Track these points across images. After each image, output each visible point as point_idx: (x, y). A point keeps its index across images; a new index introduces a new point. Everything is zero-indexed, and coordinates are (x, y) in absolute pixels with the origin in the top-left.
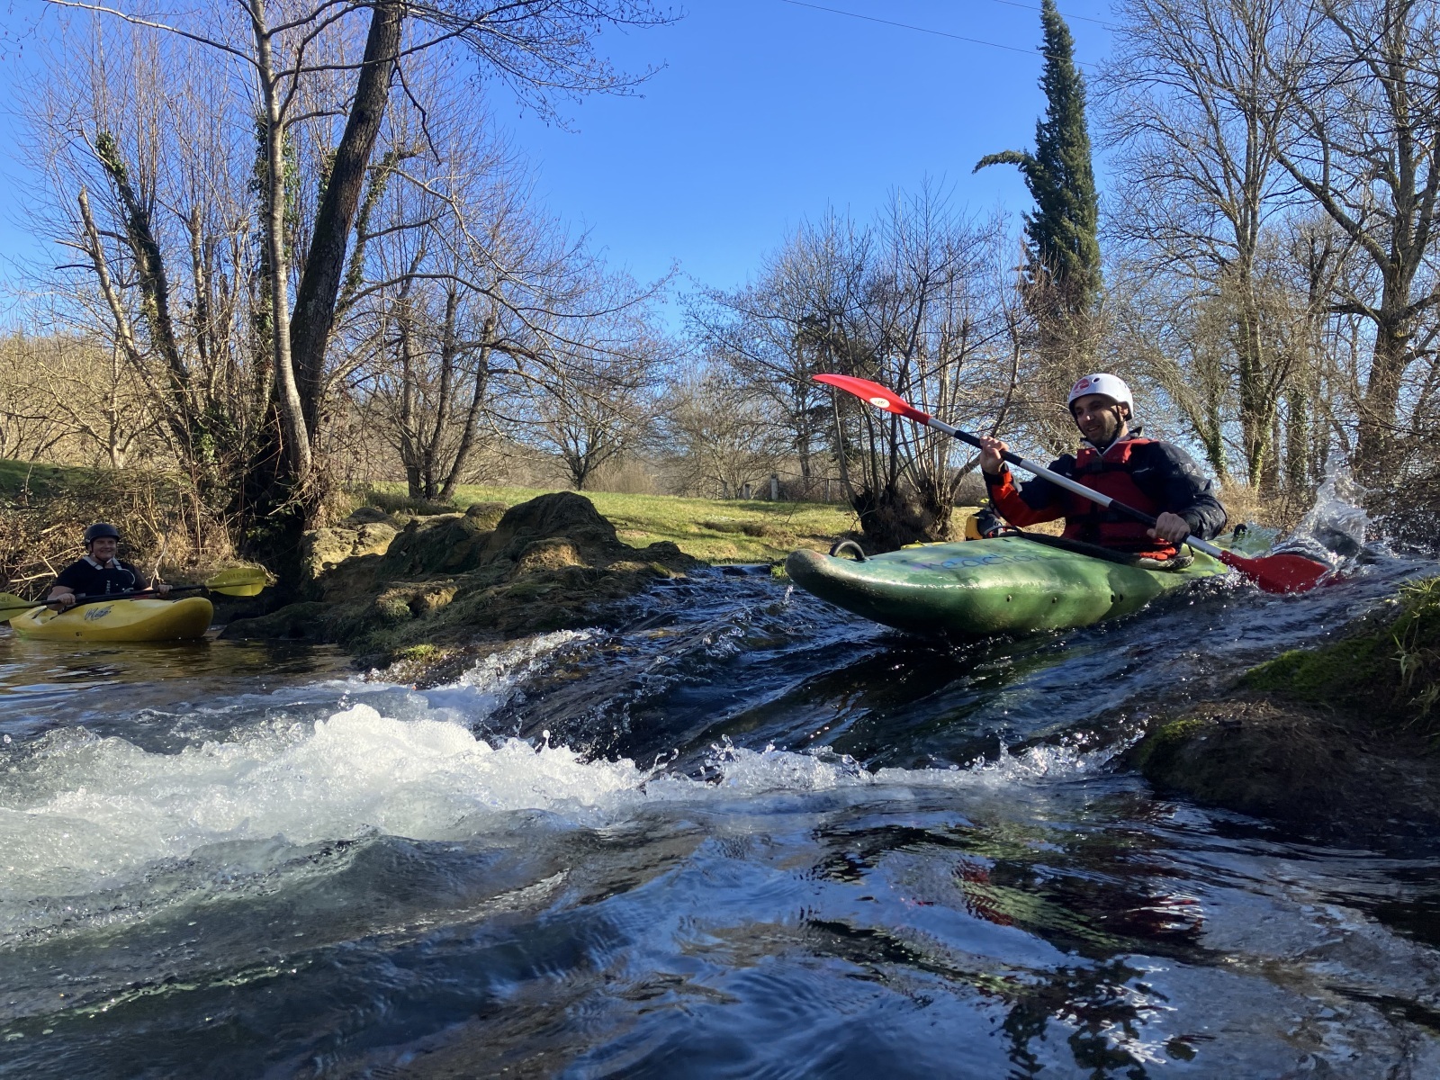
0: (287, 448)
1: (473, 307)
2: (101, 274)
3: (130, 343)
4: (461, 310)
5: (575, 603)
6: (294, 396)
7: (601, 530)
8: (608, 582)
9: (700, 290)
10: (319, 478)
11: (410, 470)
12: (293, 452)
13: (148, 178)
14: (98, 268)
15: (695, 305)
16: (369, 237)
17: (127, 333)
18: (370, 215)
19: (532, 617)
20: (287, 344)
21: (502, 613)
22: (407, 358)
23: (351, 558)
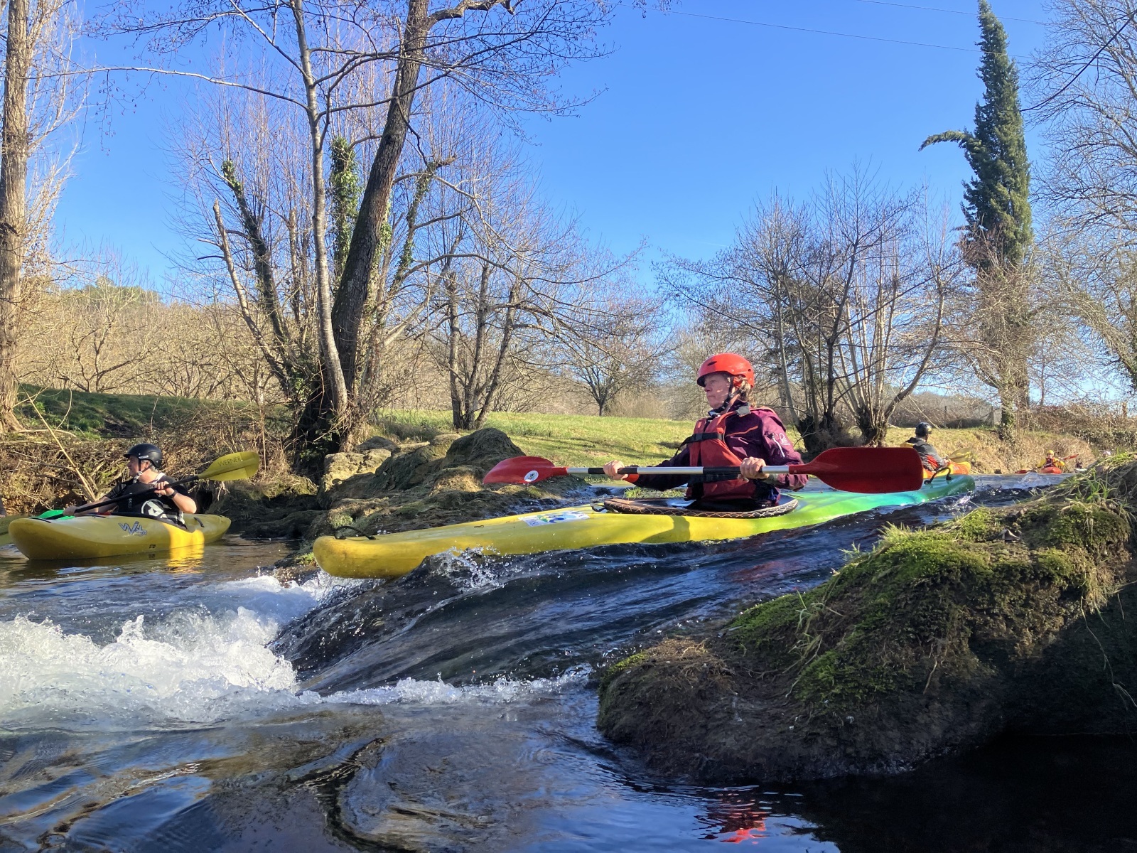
0: (328, 391)
2: (228, 262)
3: (246, 310)
4: (491, 280)
6: (334, 352)
10: (353, 414)
11: (453, 402)
12: (332, 394)
14: (225, 258)
15: (665, 271)
16: (417, 227)
17: (245, 304)
20: (328, 314)
23: (355, 476)
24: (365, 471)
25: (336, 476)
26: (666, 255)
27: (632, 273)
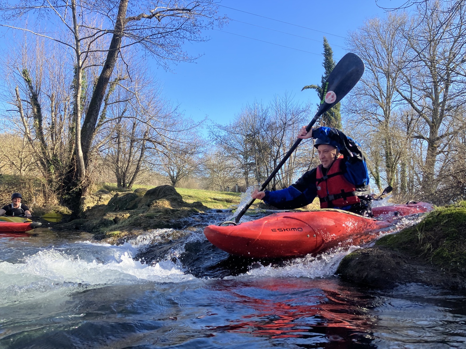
0: (77, 170)
1: (141, 127)
2: (21, 113)
3: (29, 135)
4: (137, 128)
5: (167, 219)
6: (81, 153)
7: (177, 197)
8: (179, 213)
9: (214, 124)
10: (88, 180)
11: (118, 179)
12: (79, 171)
13: (39, 84)
14: (20, 111)
15: (212, 129)
16: (108, 104)
17: (28, 132)
18: (109, 97)
19: (152, 223)
20: (79, 136)
21: (143, 222)
22: (119, 143)
23: (96, 205)
24: (100, 203)
25: (88, 205)
26: (213, 123)
27: (201, 129)
